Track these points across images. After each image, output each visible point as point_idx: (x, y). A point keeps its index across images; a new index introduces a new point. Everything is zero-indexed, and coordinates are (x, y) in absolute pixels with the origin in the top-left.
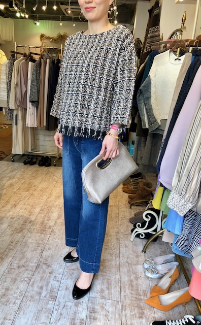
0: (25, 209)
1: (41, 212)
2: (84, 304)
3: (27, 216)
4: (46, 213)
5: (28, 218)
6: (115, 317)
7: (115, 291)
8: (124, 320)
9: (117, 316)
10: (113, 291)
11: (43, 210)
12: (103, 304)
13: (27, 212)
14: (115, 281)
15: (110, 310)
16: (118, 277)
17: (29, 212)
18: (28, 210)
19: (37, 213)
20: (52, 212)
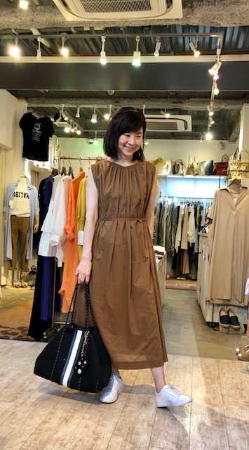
0: (86, 427)
1: (116, 432)
3: (92, 442)
4: (125, 434)
5: (93, 445)
11: (119, 430)
13: (90, 433)
17: (94, 432)
18: (92, 428)
19: (109, 435)
20: (137, 434)
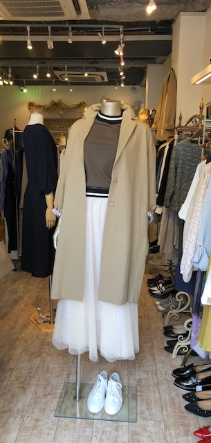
2: (124, 427)
6: (159, 437)
7: (156, 411)
8: (169, 439)
9: (162, 436)
10: (154, 411)
12: (144, 425)
14: (155, 401)
15: (153, 431)
16: (157, 395)
